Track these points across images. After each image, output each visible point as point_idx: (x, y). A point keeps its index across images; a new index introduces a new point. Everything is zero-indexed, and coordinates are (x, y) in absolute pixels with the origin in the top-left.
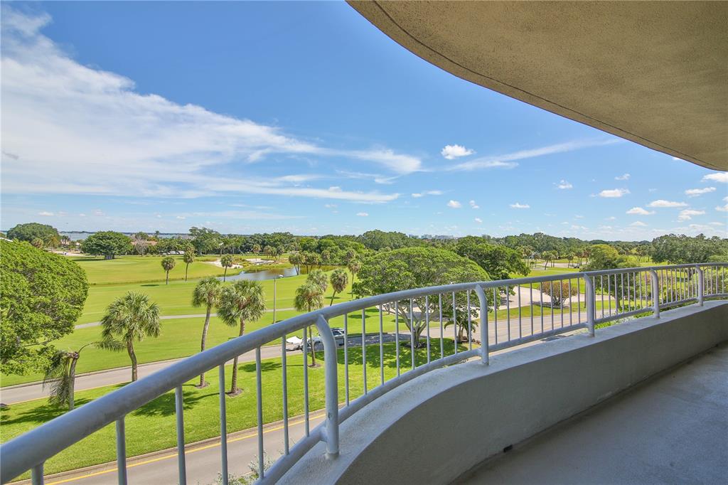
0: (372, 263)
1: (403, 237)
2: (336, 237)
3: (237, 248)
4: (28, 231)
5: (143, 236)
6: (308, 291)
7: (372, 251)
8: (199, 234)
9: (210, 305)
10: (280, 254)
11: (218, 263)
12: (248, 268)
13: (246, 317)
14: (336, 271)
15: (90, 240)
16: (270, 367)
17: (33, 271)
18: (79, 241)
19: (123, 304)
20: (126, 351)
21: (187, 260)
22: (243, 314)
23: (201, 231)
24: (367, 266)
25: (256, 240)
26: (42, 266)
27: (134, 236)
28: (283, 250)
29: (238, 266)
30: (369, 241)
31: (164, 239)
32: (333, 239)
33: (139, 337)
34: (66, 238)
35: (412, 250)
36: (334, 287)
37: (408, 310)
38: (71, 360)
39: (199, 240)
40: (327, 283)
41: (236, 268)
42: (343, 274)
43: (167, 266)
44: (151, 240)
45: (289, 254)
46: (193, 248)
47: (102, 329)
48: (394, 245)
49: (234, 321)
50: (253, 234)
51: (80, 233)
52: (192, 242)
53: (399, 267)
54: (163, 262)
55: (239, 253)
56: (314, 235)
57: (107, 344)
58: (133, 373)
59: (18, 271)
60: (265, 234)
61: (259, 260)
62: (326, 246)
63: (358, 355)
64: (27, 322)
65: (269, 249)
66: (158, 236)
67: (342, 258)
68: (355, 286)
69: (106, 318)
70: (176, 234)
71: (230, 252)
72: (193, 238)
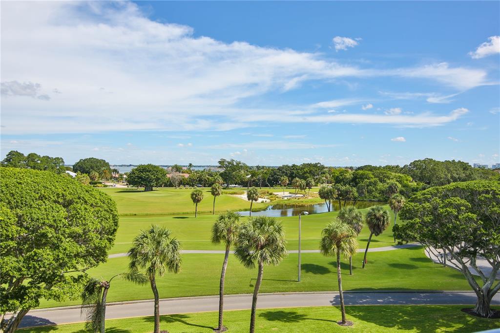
0: (420, 201)
1: (465, 166)
2: (375, 168)
3: (264, 181)
4: (88, 165)
5: (177, 169)
6: (336, 232)
7: (422, 184)
8: (227, 167)
9: (229, 242)
10: (310, 188)
11: (245, 196)
12: (275, 202)
13: (264, 259)
14: (373, 209)
15: (133, 173)
16: (293, 317)
17: (70, 203)
18: (126, 174)
19: (147, 237)
20: (149, 284)
21: (215, 193)
22: (261, 255)
23: (229, 163)
24: (413, 204)
25: (283, 172)
26: (79, 198)
27: (170, 168)
28: (313, 183)
29: (264, 200)
30: (418, 172)
31: (196, 172)
32: (371, 170)
33: (160, 273)
34: (115, 171)
35: (477, 183)
36: (370, 228)
37: (473, 264)
38: (103, 289)
39: (227, 172)
40: (363, 223)
41: (263, 202)
42: (381, 212)
43: (196, 199)
44: (184, 173)
45: (320, 186)
46: (221, 181)
47: (129, 261)
48: (452, 177)
49: (251, 262)
50: (281, 166)
51: (128, 166)
52: (221, 175)
53: (458, 207)
54: (192, 195)
55: (267, 186)
56: (349, 166)
57: (133, 277)
58: (155, 308)
59: (58, 202)
60: (294, 166)
61: (287, 194)
62: (362, 177)
63: (401, 317)
64: (62, 251)
65: (297, 181)
66: (191, 169)
67: (382, 192)
68: (396, 228)
69: (132, 250)
70: (208, 166)
71: (257, 185)
72: (222, 171)
